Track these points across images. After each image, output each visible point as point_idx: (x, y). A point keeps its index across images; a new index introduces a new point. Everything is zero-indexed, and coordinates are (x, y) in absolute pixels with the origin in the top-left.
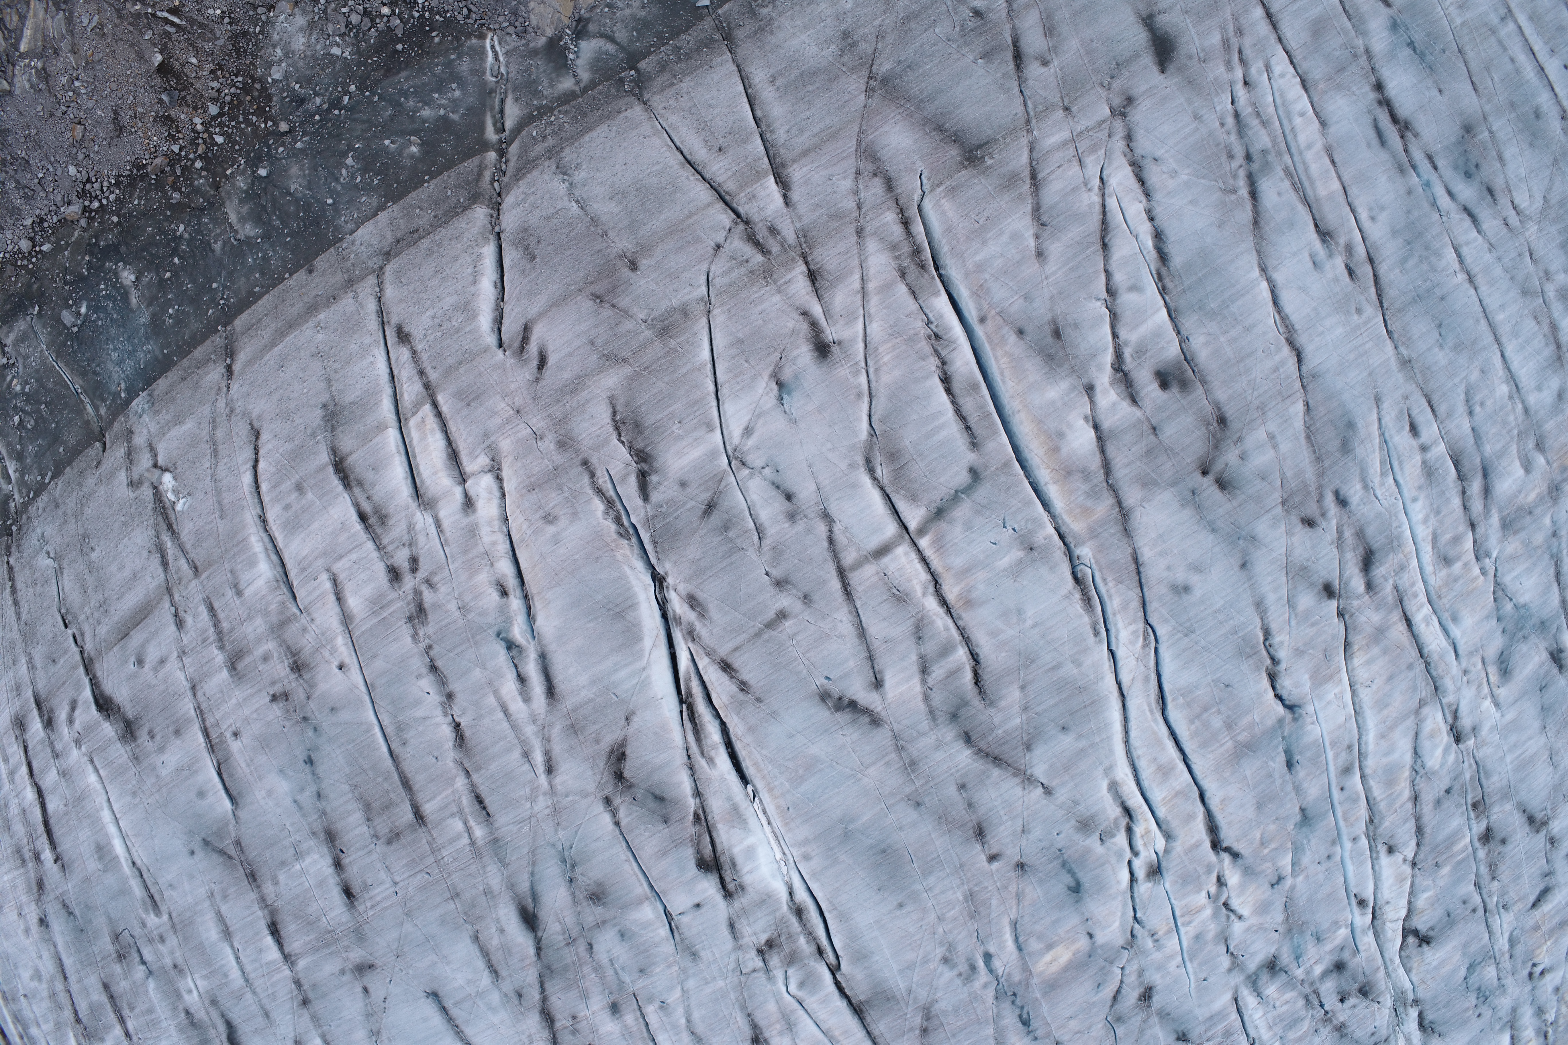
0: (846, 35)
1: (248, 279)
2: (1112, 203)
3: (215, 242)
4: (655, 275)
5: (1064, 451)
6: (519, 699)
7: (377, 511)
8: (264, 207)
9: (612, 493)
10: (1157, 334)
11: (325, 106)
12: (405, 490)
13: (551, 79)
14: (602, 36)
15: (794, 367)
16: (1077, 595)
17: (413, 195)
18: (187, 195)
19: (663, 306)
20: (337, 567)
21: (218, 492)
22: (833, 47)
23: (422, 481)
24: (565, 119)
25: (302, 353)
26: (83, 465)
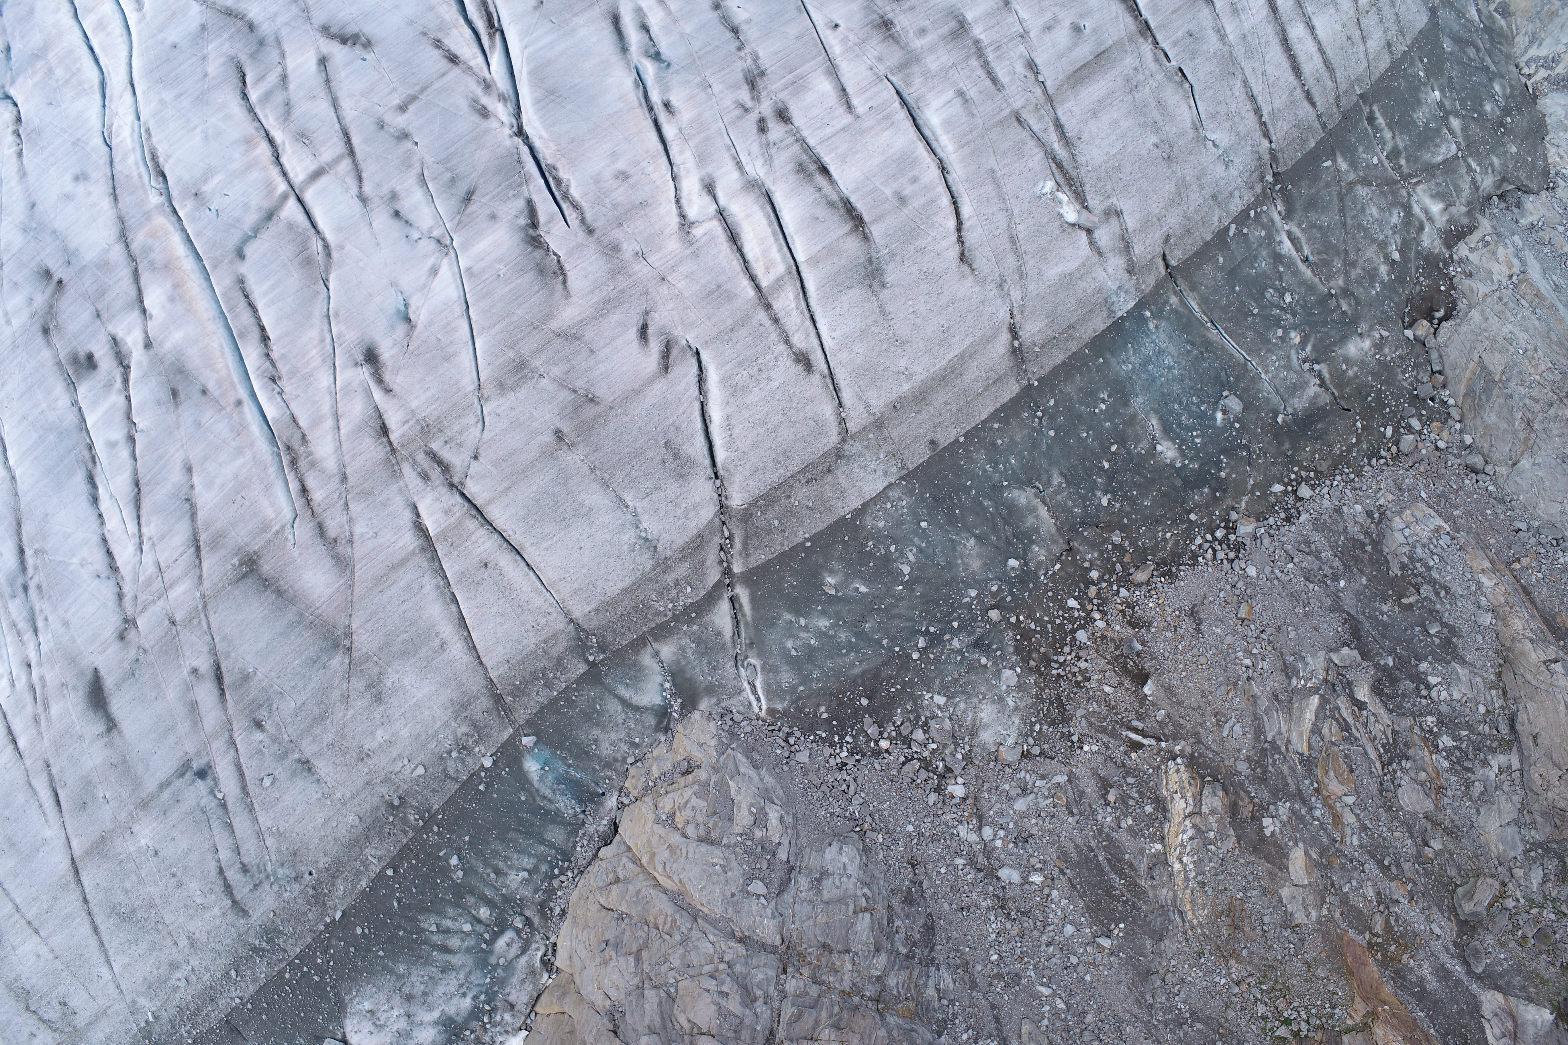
0: (378, 698)
1: (1011, 439)
2: (132, 528)
3: (1060, 484)
4: (535, 424)
5: (169, 285)
6: (646, 10)
7: (809, 176)
8: (1006, 522)
9: (564, 206)
10: (95, 403)
11: (947, 637)
12: (779, 199)
13: (685, 658)
14: (637, 709)
15: (395, 337)
16: (161, 160)
17: (822, 526)
18: (1106, 540)
19: (523, 392)
20: (847, 119)
21: (1001, 197)
22: (389, 684)
23: (762, 208)
24: (657, 605)
25: (921, 345)
26: (1188, 240)
